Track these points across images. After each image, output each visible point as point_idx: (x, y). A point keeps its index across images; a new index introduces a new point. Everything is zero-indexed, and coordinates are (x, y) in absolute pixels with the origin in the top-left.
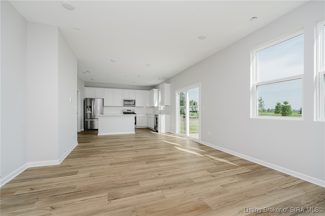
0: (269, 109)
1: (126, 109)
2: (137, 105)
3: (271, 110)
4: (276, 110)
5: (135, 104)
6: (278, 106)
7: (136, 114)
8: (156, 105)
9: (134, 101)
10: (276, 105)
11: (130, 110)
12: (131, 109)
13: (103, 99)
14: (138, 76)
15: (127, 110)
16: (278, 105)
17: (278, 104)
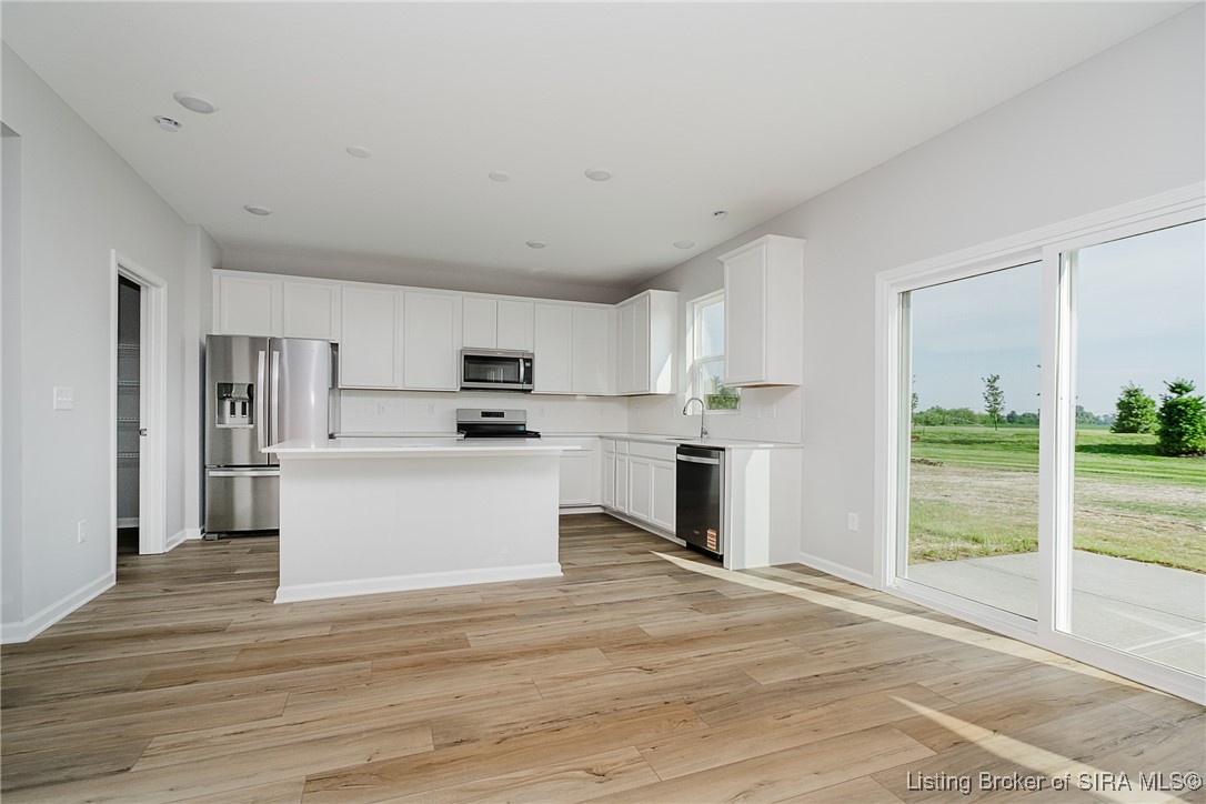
0: (1013, 412)
1: (478, 405)
2: (541, 383)
3: (1020, 418)
4: (1121, 418)
5: (529, 378)
6: (1132, 400)
7: (537, 435)
8: (662, 385)
9: (526, 360)
10: (1120, 395)
11: (501, 415)
12: (509, 406)
13: (335, 346)
14: (592, 176)
15: (485, 414)
16: (1132, 396)
17: (1129, 394)
